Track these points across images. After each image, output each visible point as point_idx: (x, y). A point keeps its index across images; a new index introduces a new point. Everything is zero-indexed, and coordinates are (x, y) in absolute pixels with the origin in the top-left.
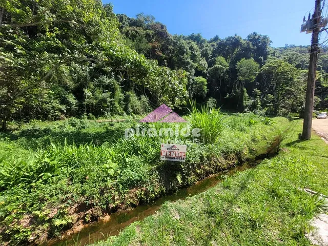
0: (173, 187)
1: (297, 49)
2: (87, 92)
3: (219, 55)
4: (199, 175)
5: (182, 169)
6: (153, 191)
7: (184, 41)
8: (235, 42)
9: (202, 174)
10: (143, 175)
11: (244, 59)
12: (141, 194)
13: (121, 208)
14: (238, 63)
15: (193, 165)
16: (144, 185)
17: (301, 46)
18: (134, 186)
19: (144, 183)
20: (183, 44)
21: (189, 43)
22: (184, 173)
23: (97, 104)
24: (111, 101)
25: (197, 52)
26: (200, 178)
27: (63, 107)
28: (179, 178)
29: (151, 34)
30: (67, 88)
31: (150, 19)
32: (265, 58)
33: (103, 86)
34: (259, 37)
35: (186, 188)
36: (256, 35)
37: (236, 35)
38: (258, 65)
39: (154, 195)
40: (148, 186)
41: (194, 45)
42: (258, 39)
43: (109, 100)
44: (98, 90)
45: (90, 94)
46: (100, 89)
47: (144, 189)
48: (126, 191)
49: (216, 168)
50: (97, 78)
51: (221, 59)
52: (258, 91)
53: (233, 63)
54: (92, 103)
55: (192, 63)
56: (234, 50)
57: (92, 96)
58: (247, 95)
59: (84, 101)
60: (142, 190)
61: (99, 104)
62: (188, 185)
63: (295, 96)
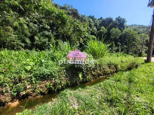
0: (76, 82)
1: (137, 26)
2: (36, 38)
3: (102, 26)
4: (94, 75)
5: (83, 69)
6: (60, 83)
7: (86, 18)
8: (110, 20)
9: (95, 75)
10: (54, 72)
11: (114, 28)
12: (50, 85)
13: (32, 96)
14: (111, 30)
15: (90, 68)
16: (54, 79)
17: (139, 25)
18: (45, 79)
19: (54, 77)
20: (86, 19)
21: (89, 19)
22: (84, 73)
23: (41, 44)
24: (49, 43)
25: (92, 23)
26: (94, 77)
27: (23, 44)
28: (80, 76)
29: (70, 13)
30: (26, 35)
31: (71, 7)
32: (124, 29)
33: (45, 36)
34: (121, 18)
35: (85, 83)
36: (120, 18)
37: (110, 17)
38: (120, 31)
39: (60, 87)
40: (57, 79)
41: (91, 20)
42: (121, 19)
43: (47, 43)
44: (42, 37)
45: (37, 39)
46: (43, 37)
47: (53, 81)
48: (38, 82)
49: (104, 73)
50: (42, 32)
51: (103, 27)
52: (120, 43)
53: (109, 30)
54: (39, 44)
55: (90, 29)
56: (109, 24)
57: (38, 40)
58: (115, 45)
59: (34, 42)
60: (51, 83)
61: (42, 45)
62: (86, 82)
63: (137, 47)
